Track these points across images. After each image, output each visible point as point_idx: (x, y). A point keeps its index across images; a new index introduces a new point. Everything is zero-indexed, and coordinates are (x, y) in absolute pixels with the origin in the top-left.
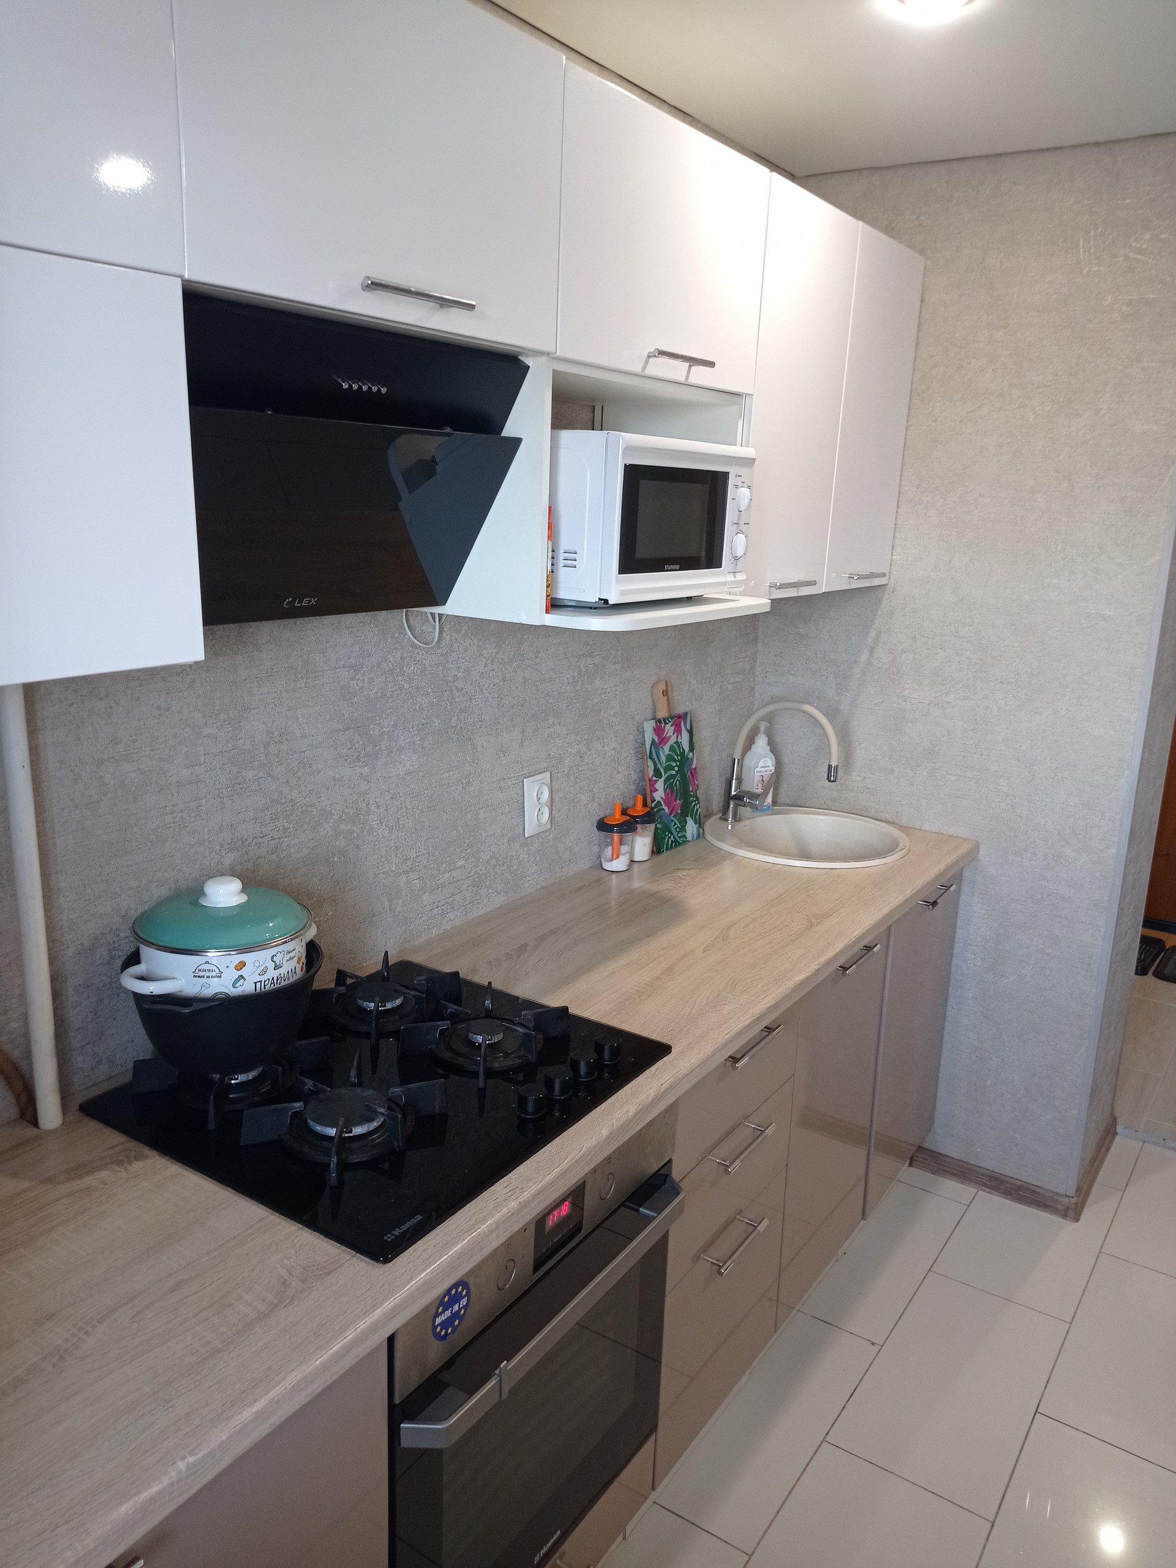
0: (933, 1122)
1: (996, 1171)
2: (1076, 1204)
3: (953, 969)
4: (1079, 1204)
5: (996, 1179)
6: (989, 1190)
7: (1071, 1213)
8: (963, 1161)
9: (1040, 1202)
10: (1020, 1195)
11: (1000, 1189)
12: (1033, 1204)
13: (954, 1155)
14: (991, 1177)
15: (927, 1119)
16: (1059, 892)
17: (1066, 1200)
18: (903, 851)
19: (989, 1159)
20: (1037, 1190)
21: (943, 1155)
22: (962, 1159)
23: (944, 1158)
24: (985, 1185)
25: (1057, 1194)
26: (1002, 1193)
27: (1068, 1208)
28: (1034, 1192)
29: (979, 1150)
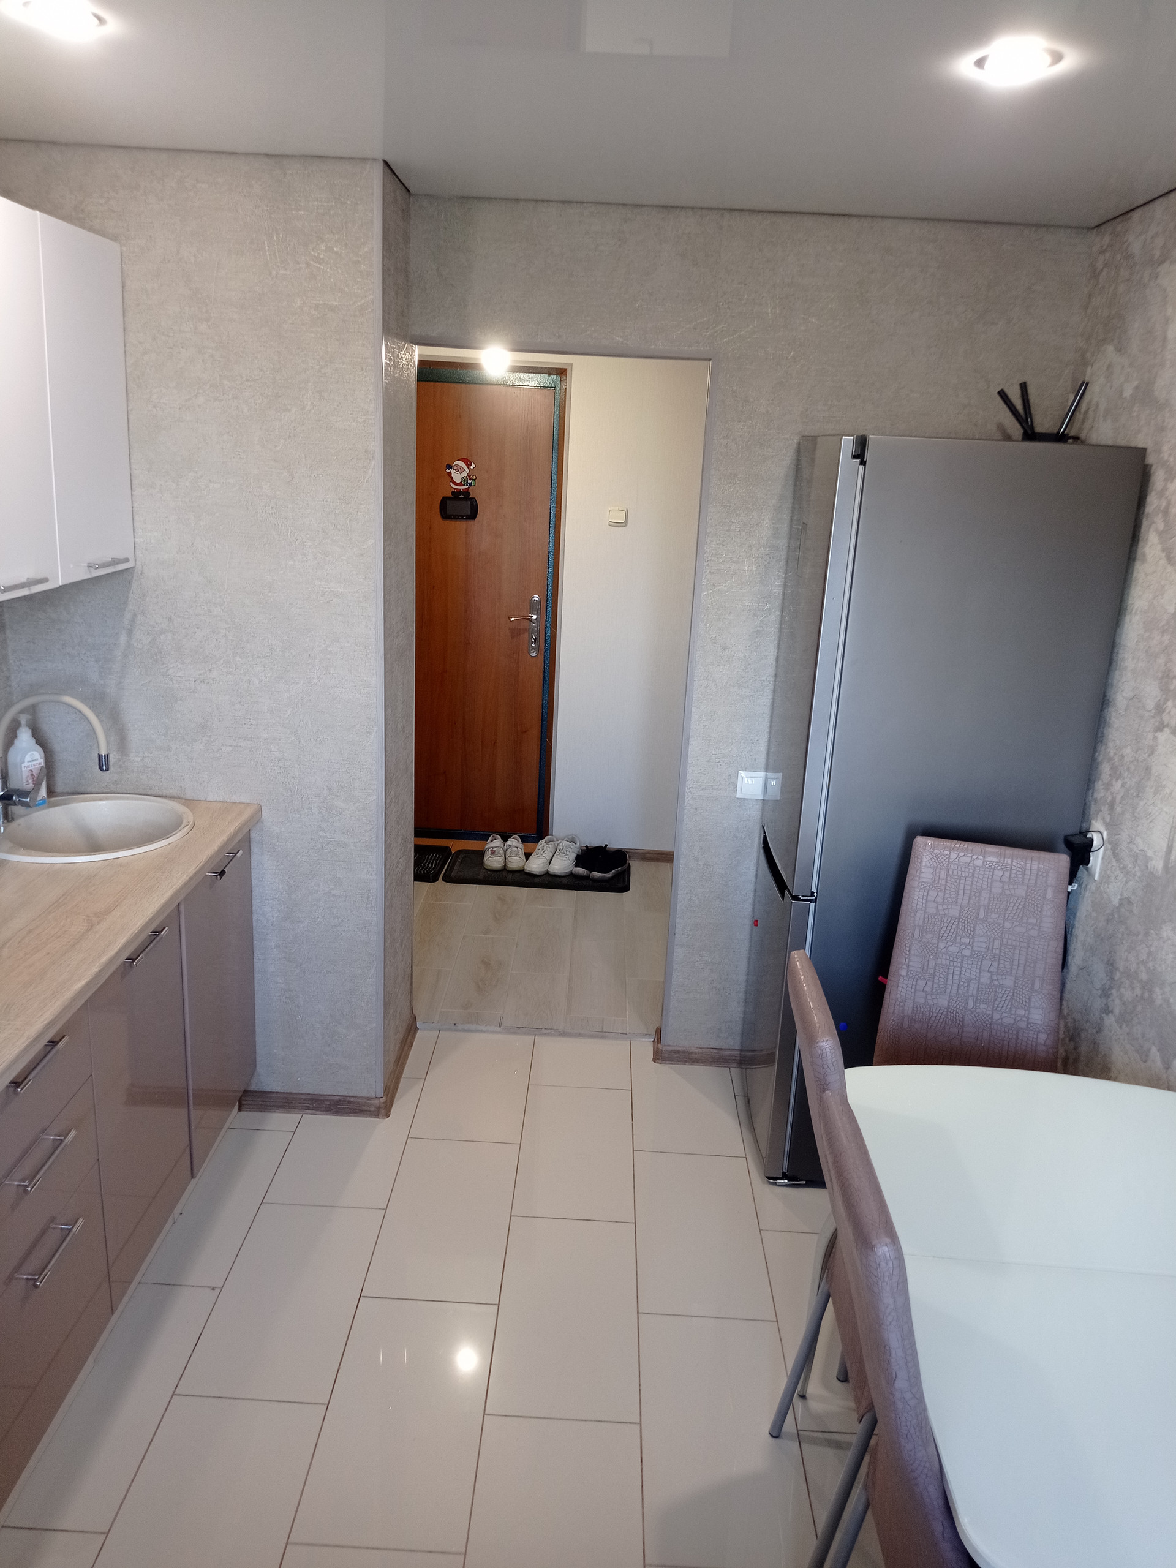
0: (255, 1065)
1: (316, 1093)
2: (385, 1102)
3: (254, 924)
4: (388, 1102)
5: (317, 1100)
6: (313, 1112)
7: (383, 1111)
8: (287, 1093)
9: (356, 1109)
10: (339, 1108)
11: (321, 1108)
12: (350, 1113)
13: (278, 1089)
14: (312, 1100)
15: (250, 1064)
16: (336, 840)
17: (377, 1102)
18: (188, 827)
19: (309, 1085)
20: (352, 1099)
21: (268, 1092)
22: (285, 1092)
23: (269, 1095)
24: (308, 1108)
25: (369, 1098)
26: (323, 1111)
27: (379, 1108)
28: (349, 1102)
29: (299, 1079)
